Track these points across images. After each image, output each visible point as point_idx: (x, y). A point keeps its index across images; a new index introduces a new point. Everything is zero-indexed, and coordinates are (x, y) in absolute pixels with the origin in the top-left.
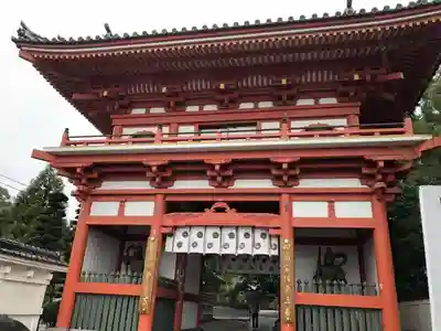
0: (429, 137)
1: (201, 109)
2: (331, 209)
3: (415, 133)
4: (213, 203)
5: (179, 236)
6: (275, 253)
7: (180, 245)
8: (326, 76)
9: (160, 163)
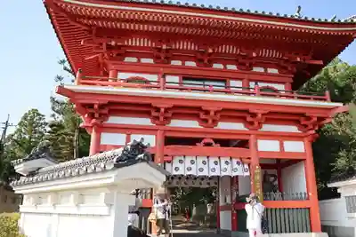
0: (341, 105)
1: (183, 64)
2: (282, 146)
3: (332, 101)
4: (203, 139)
5: (176, 163)
6: (248, 174)
7: (177, 169)
8: (275, 54)
9: (167, 106)
